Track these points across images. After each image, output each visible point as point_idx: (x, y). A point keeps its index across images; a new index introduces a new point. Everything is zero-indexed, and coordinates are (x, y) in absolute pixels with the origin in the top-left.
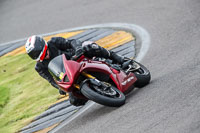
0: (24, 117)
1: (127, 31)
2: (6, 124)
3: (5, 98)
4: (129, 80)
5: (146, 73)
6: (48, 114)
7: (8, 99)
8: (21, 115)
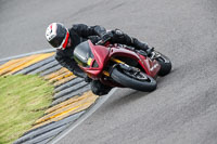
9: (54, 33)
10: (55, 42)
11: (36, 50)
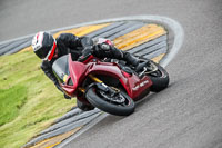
0: (44, 119)
1: (158, 24)
2: (24, 127)
3: (22, 98)
4: (142, 85)
5: (164, 76)
6: (70, 116)
7: (26, 99)
8: (40, 116)
9: (40, 44)
10: (41, 53)
11: (86, 21)
